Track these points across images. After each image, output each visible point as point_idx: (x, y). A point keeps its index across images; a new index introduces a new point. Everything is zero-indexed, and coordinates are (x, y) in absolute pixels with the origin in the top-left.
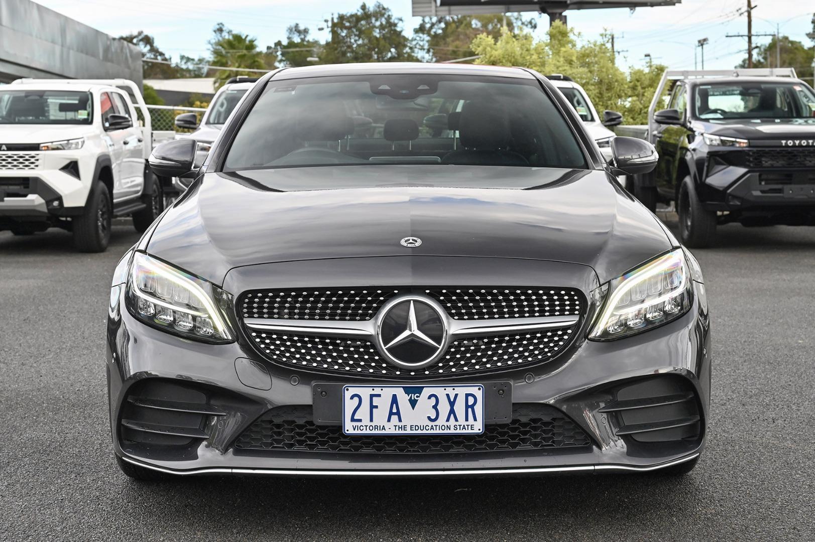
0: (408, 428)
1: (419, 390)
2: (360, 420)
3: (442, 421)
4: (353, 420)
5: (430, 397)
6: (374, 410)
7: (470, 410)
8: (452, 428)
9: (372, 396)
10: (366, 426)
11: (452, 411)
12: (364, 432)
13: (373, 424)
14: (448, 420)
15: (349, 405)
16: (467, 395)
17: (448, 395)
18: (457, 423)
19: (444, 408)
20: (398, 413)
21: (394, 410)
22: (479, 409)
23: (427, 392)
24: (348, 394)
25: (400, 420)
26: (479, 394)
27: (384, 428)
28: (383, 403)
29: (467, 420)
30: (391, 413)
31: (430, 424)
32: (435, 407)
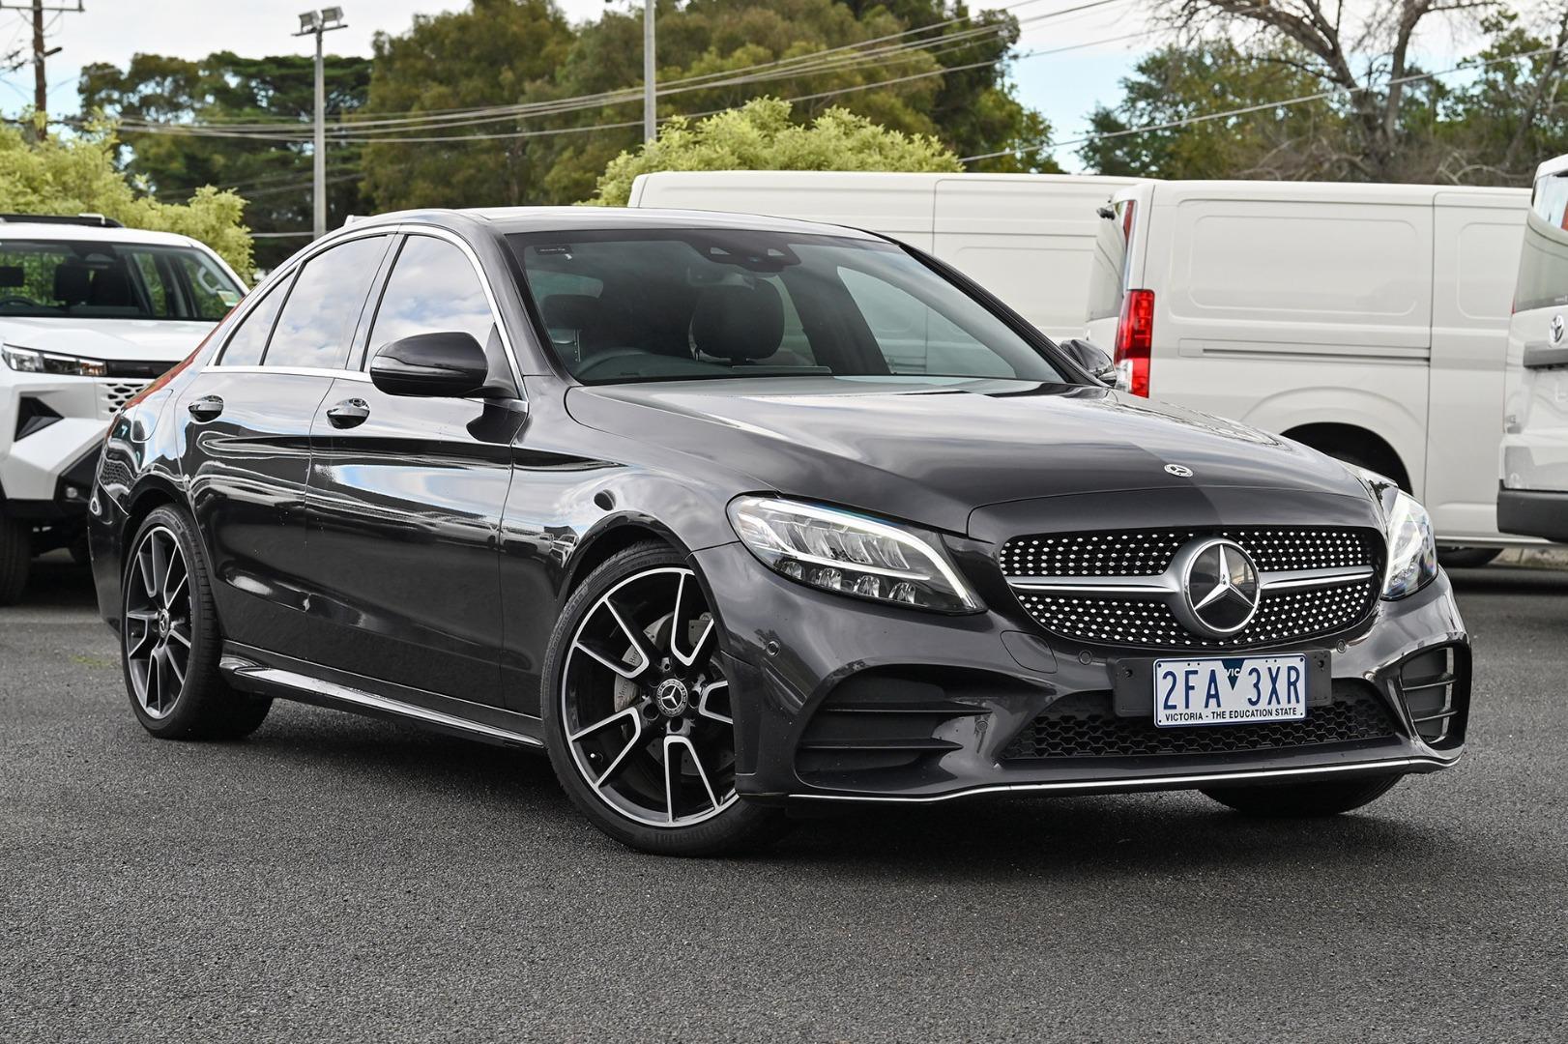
0: (1227, 715)
1: (1238, 664)
2: (1174, 707)
3: (1263, 705)
4: (1167, 707)
5: (1250, 673)
6: (1190, 692)
7: (1292, 688)
8: (1274, 712)
9: (1188, 673)
10: (1181, 715)
11: (1274, 691)
12: (1179, 722)
13: (1189, 711)
14: (1270, 703)
15: (1162, 686)
16: (1290, 669)
17: (1270, 669)
18: (1279, 707)
19: (1266, 686)
20: (1216, 696)
21: (1213, 692)
22: (1301, 686)
23: (1248, 665)
24: (1161, 672)
25: (1219, 706)
26: (1301, 666)
27: (1201, 717)
28: (1200, 682)
29: (1289, 702)
30: (1209, 696)
31: (1252, 708)
32: (1256, 685)
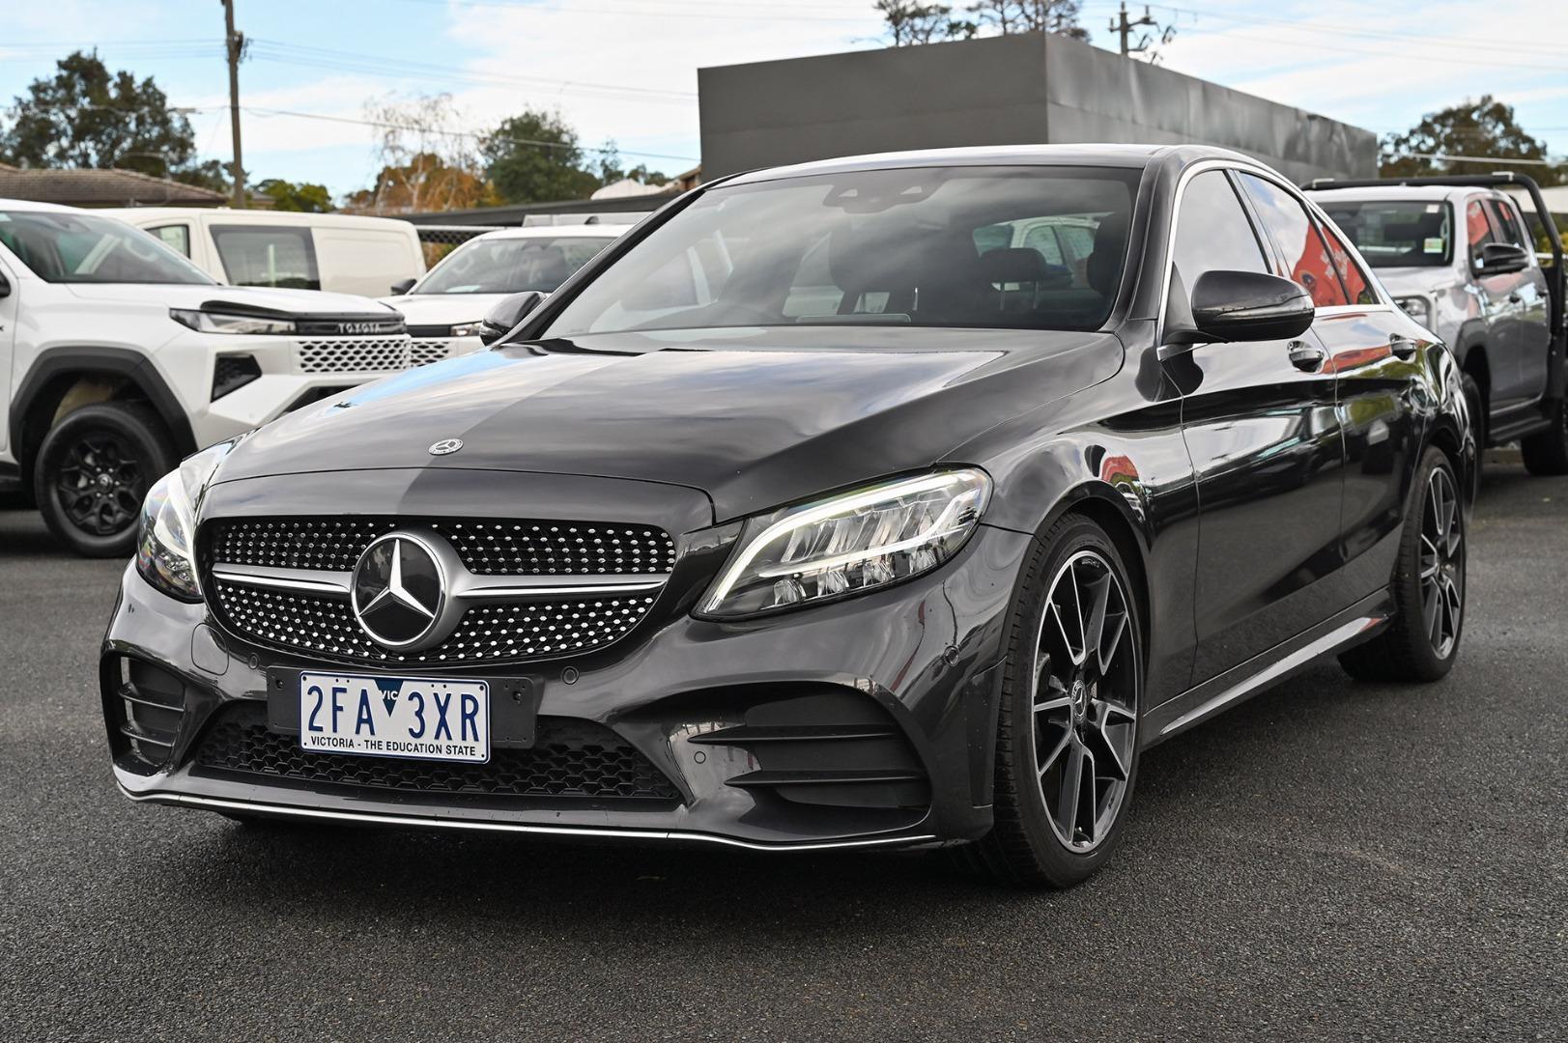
0: (384, 746)
1: (396, 685)
2: (320, 729)
3: (428, 738)
4: (312, 728)
5: (411, 698)
6: (339, 713)
7: (468, 721)
8: (444, 750)
9: (336, 690)
10: (329, 739)
11: (443, 723)
12: (326, 748)
13: (338, 736)
14: (437, 737)
15: (308, 703)
16: (464, 697)
17: (436, 696)
18: (451, 743)
19: (432, 716)
20: (369, 721)
21: (365, 716)
22: (481, 720)
23: (407, 688)
24: (305, 686)
25: (372, 733)
26: (481, 697)
27: (351, 744)
28: (350, 702)
29: (464, 738)
30: (360, 721)
31: (414, 741)
32: (419, 714)
